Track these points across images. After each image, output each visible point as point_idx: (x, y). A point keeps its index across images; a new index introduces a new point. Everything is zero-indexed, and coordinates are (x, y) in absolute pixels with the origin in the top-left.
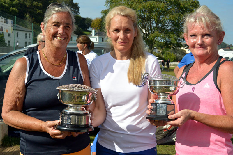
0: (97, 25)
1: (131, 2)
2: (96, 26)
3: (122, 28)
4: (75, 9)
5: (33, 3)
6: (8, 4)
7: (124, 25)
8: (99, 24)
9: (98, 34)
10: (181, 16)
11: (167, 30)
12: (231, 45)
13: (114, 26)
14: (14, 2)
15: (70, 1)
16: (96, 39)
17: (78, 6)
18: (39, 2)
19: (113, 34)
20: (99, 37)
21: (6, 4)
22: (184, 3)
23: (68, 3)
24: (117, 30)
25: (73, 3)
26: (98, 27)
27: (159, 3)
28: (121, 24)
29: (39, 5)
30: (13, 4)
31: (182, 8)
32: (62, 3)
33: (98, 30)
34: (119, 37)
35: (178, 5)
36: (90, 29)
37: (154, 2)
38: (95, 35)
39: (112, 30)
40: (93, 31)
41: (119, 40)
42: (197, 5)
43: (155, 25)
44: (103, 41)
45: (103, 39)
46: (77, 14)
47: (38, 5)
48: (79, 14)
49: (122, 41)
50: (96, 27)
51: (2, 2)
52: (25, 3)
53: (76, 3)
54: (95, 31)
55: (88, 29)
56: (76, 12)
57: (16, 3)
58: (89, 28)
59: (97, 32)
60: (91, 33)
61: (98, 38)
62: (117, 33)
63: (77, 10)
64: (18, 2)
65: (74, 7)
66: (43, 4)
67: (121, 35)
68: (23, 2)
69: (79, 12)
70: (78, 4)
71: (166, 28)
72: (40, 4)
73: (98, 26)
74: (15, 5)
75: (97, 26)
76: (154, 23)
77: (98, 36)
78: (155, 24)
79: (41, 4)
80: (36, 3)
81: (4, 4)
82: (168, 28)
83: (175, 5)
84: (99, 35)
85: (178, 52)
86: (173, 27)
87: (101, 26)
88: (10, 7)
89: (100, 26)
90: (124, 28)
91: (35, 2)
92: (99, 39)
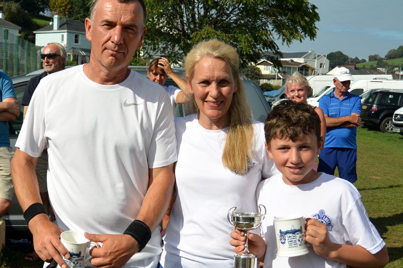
0: (64, 4)
2: (61, 7)
7: (217, 73)
8: (68, 3)
9: (66, 25)
11: (229, 24)
12: (357, 58)
13: (202, 75)
16: (63, 35)
20: (68, 32)
24: (207, 82)
26: (64, 10)
28: (213, 71)
33: (65, 15)
34: (210, 94)
36: (47, 13)
38: (61, 27)
39: (197, 82)
40: (56, 17)
43: (202, 12)
44: (76, 41)
45: (76, 36)
50: (61, 9)
54: (60, 19)
55: (41, 13)
58: (43, 11)
59: (65, 20)
60: (51, 23)
61: (65, 35)
62: (206, 86)
71: (226, 20)
73: (66, 6)
75: (64, 8)
76: (201, 8)
77: (66, 31)
78: (203, 9)
82: (230, 19)
84: (68, 29)
85: (243, 72)
86: (242, 18)
87: (71, 8)
89: (69, 7)
90: (217, 78)
92: (68, 36)
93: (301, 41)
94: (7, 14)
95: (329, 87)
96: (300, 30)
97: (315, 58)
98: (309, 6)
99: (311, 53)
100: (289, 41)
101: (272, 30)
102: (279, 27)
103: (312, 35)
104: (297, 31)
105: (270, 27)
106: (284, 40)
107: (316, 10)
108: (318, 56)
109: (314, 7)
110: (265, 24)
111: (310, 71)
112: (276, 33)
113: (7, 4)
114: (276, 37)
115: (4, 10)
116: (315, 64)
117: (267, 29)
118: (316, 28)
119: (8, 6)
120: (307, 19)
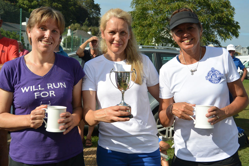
1: (158, 3)
3: (119, 30)
4: (96, 10)
5: (53, 4)
6: (26, 5)
7: (120, 27)
10: (211, 17)
13: (111, 27)
14: (32, 4)
15: (91, 2)
17: (99, 7)
18: (58, 3)
19: (109, 36)
21: (24, 5)
22: (215, 4)
23: (88, 4)
24: (113, 32)
25: (94, 4)
27: (188, 3)
28: (118, 26)
29: (59, 7)
30: (32, 5)
31: (212, 9)
32: (83, 4)
34: (115, 39)
35: (209, 6)
37: (183, 2)
39: (108, 32)
41: (115, 42)
42: (228, 6)
46: (98, 15)
47: (57, 6)
48: (101, 15)
49: (118, 43)
51: (20, 3)
52: (45, 4)
53: (97, 4)
56: (97, 13)
57: (35, 4)
62: (113, 35)
63: (98, 12)
64: (37, 3)
65: (95, 8)
66: (62, 5)
67: (116, 37)
68: (42, 3)
69: (100, 14)
70: (99, 5)
72: (59, 5)
74: (33, 6)
79: (61, 5)
80: (56, 4)
81: (22, 5)
83: (204, 6)
88: (29, 8)
90: (120, 30)
91: (54, 3)
93: (231, 39)
94: (93, 32)
95: (246, 61)
96: (231, 34)
97: (241, 49)
98: (235, 22)
99: (239, 47)
100: (225, 39)
101: (217, 34)
102: (220, 33)
103: (237, 36)
104: (229, 34)
105: (216, 33)
106: (222, 39)
107: (238, 24)
108: (242, 48)
109: (237, 23)
110: (213, 32)
111: (239, 55)
112: (218, 36)
113: (93, 28)
114: (218, 38)
115: (92, 30)
116: (241, 52)
117: (214, 35)
118: (238, 32)
119: (94, 29)
120: (233, 28)
